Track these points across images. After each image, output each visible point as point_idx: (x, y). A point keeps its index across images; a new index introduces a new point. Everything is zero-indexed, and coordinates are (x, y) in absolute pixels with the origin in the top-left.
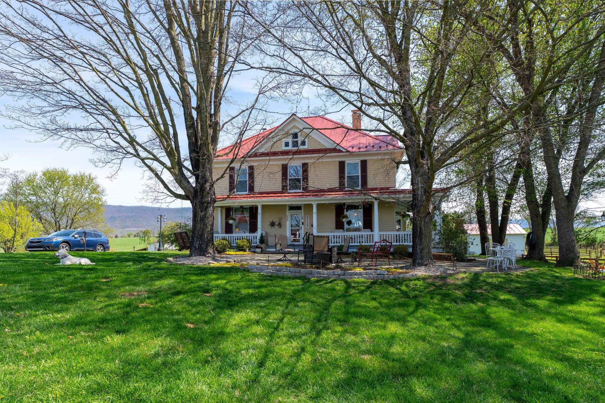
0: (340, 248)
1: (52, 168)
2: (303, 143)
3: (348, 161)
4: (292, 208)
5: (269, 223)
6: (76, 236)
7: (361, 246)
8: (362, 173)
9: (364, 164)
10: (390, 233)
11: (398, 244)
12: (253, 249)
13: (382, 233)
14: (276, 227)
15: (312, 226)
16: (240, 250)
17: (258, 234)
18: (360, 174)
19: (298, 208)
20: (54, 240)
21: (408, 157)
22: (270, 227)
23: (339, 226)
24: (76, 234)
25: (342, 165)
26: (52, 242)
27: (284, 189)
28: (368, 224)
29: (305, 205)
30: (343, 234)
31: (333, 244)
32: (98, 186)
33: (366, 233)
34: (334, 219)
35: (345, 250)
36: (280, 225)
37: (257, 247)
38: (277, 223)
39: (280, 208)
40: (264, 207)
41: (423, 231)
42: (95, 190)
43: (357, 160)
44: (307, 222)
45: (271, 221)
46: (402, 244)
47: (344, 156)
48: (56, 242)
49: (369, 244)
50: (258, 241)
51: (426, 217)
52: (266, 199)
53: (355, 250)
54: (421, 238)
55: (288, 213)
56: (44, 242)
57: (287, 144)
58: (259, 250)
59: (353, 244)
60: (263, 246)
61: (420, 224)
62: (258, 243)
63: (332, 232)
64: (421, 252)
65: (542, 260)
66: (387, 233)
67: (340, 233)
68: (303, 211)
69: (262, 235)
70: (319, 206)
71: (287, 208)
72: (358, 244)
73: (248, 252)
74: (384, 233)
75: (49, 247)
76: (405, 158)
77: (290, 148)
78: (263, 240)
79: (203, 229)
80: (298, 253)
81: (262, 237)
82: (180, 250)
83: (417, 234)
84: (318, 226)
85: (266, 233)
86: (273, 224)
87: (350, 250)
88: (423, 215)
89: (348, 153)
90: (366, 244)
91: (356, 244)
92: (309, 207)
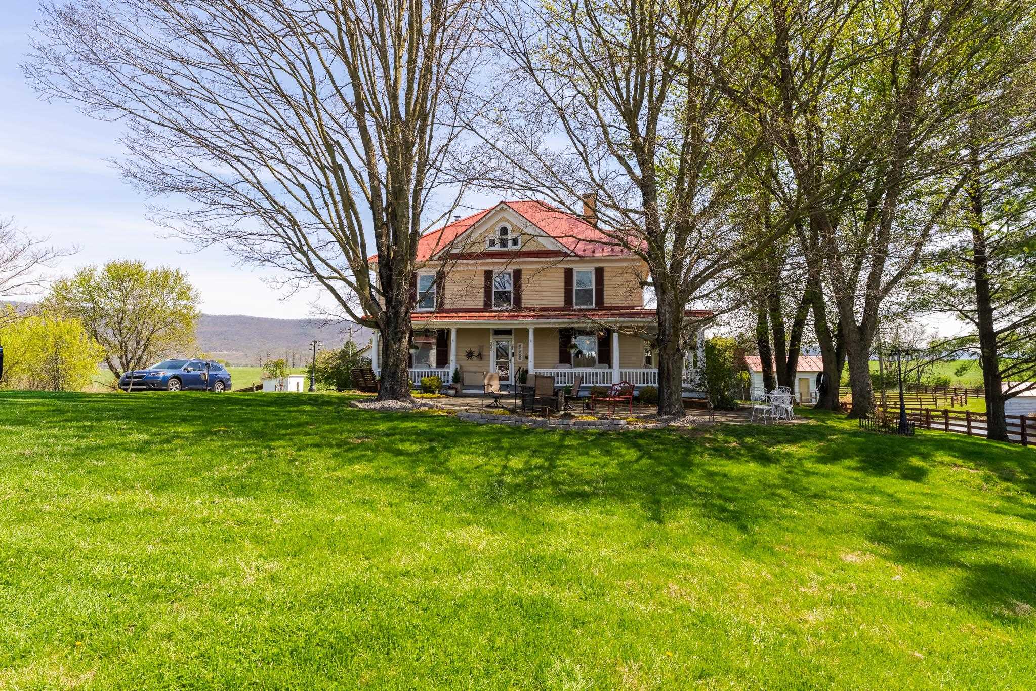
0: (567, 391)
1: (122, 260)
2: (515, 242)
3: (578, 268)
4: (498, 332)
5: (465, 354)
6: (189, 369)
7: (595, 387)
8: (597, 284)
9: (599, 272)
10: (635, 370)
11: (645, 385)
12: (443, 389)
13: (623, 370)
14: (475, 359)
15: (527, 358)
16: (426, 392)
17: (451, 369)
18: (593, 287)
19: (507, 332)
20: (162, 375)
21: (653, 279)
22: (466, 358)
23: (565, 358)
24: (189, 366)
25: (569, 273)
26: (158, 378)
27: (487, 307)
28: (605, 357)
29: (516, 329)
30: (570, 370)
31: (559, 385)
32: (189, 288)
33: (601, 369)
34: (557, 348)
35: (574, 394)
36: (480, 356)
37: (450, 388)
38: (476, 354)
39: (481, 333)
40: (459, 331)
41: (671, 372)
42: (183, 294)
43: (590, 268)
44: (520, 352)
45: (468, 350)
46: (650, 385)
47: (573, 262)
48: (164, 378)
49: (606, 385)
50: (450, 378)
51: (674, 354)
52: (464, 320)
53: (586, 394)
54: (668, 380)
55: (492, 340)
56: (147, 377)
57: (492, 243)
58: (452, 392)
59: (584, 385)
60: (458, 386)
61: (668, 363)
62: (451, 382)
63: (553, 368)
64: (669, 397)
65: (838, 408)
66: (631, 370)
67: (565, 369)
68: (513, 337)
69: (456, 370)
70: (536, 330)
71: (492, 332)
72: (591, 385)
73: (437, 395)
74: (627, 370)
75: (154, 385)
76: (650, 280)
77: (497, 248)
78: (457, 378)
79: (397, 365)
80: (515, 396)
81: (456, 373)
82: (340, 391)
83: (664, 375)
84: (535, 358)
85: (461, 367)
86: (470, 355)
87: (581, 394)
88: (671, 352)
89: (577, 258)
90: (602, 385)
91: (588, 385)
92: (522, 333)
